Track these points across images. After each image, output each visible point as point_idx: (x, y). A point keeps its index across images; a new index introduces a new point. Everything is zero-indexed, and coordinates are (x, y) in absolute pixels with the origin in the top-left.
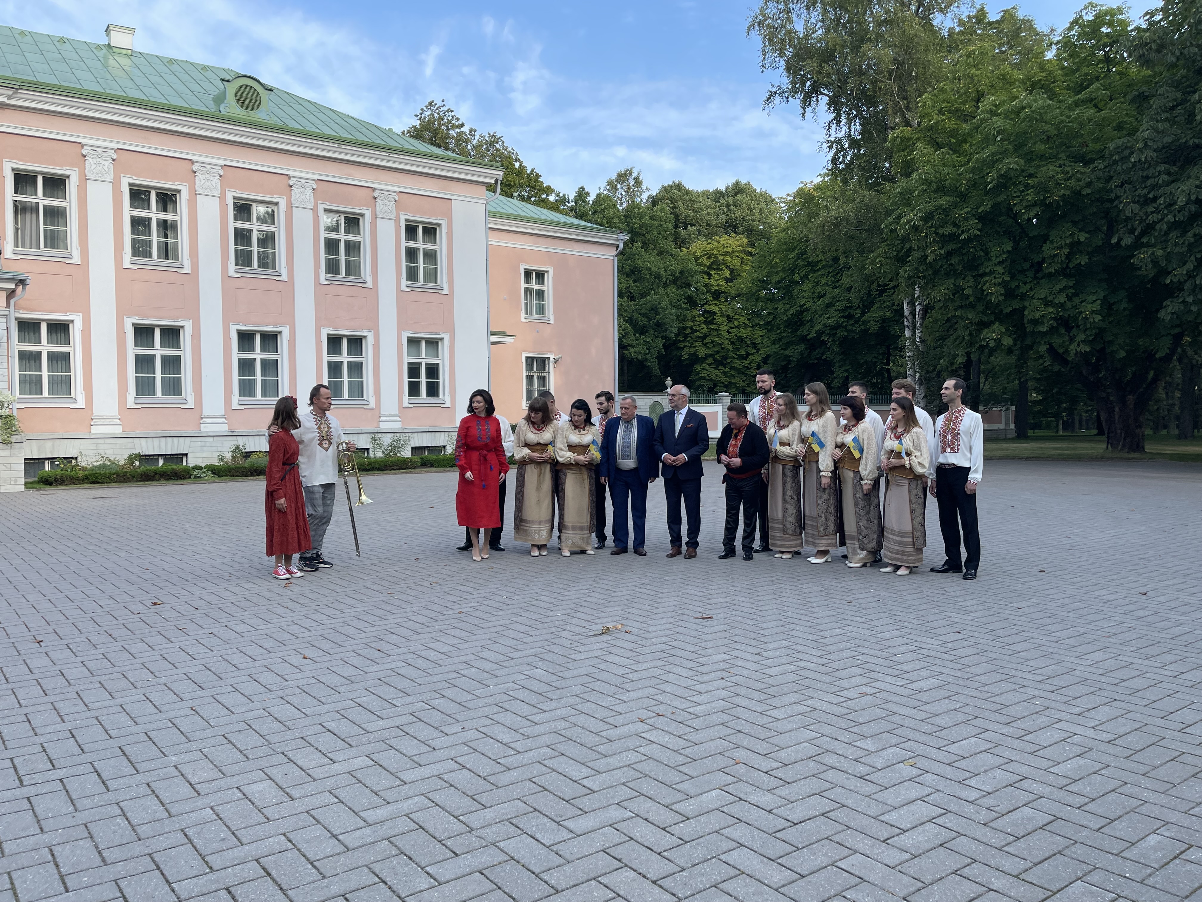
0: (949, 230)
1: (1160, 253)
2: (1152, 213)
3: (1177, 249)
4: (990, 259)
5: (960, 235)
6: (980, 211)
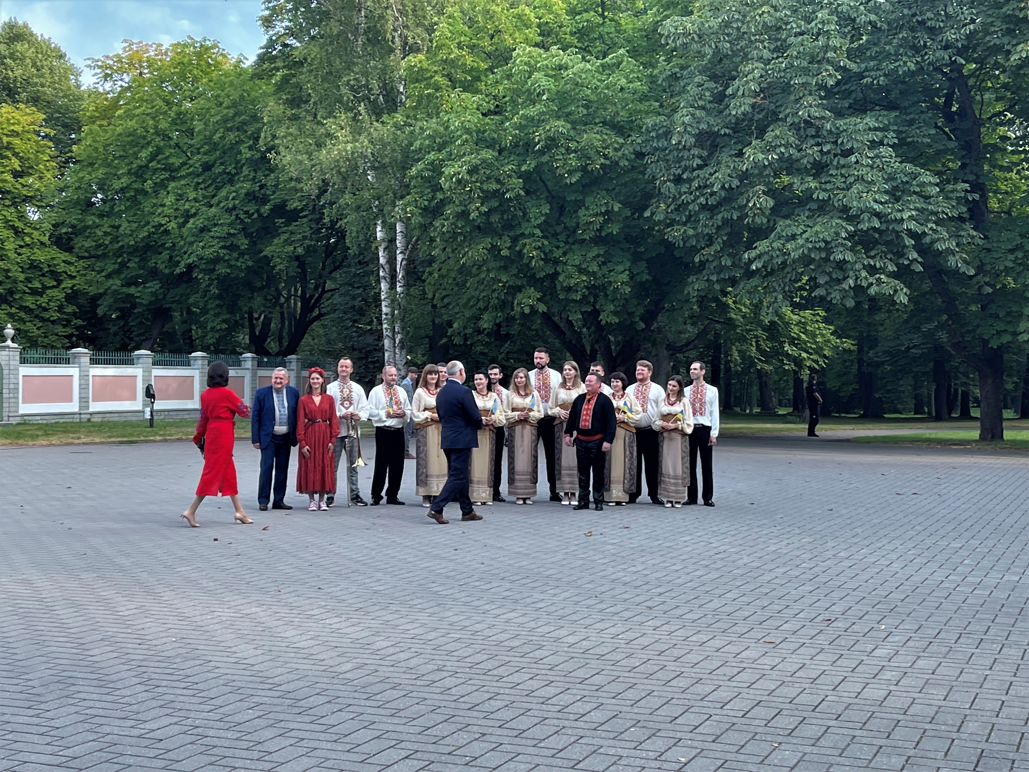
0: (494, 186)
1: (691, 232)
2: (685, 193)
3: (707, 231)
4: (528, 221)
5: (504, 193)
6: (523, 169)
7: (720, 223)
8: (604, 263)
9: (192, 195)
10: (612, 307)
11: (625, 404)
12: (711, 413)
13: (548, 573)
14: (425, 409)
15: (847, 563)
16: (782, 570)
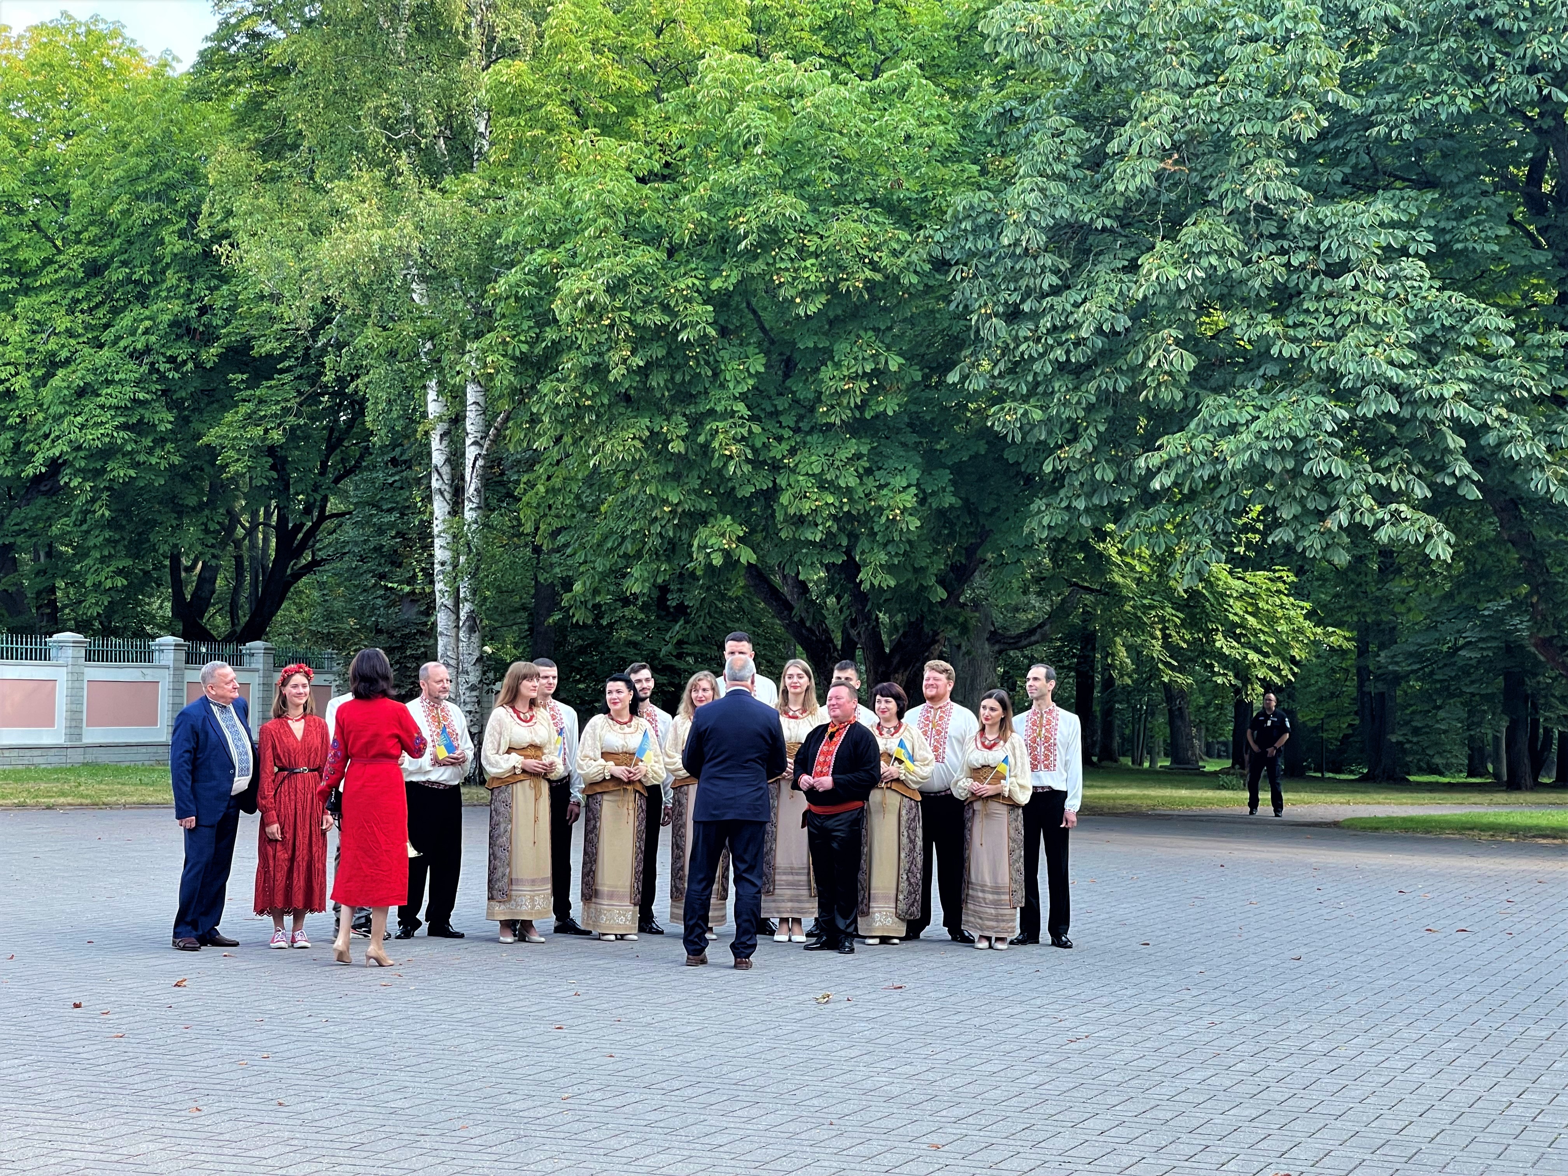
1: (1037, 415)
3: (1067, 413)
4: (722, 386)
5: (677, 332)
6: (715, 285)
7: (1093, 399)
8: (869, 472)
9: (63, 323)
10: (883, 557)
11: (901, 744)
12: (1066, 764)
13: (738, 1075)
14: (510, 750)
15: (1325, 1064)
16: (1199, 1075)
